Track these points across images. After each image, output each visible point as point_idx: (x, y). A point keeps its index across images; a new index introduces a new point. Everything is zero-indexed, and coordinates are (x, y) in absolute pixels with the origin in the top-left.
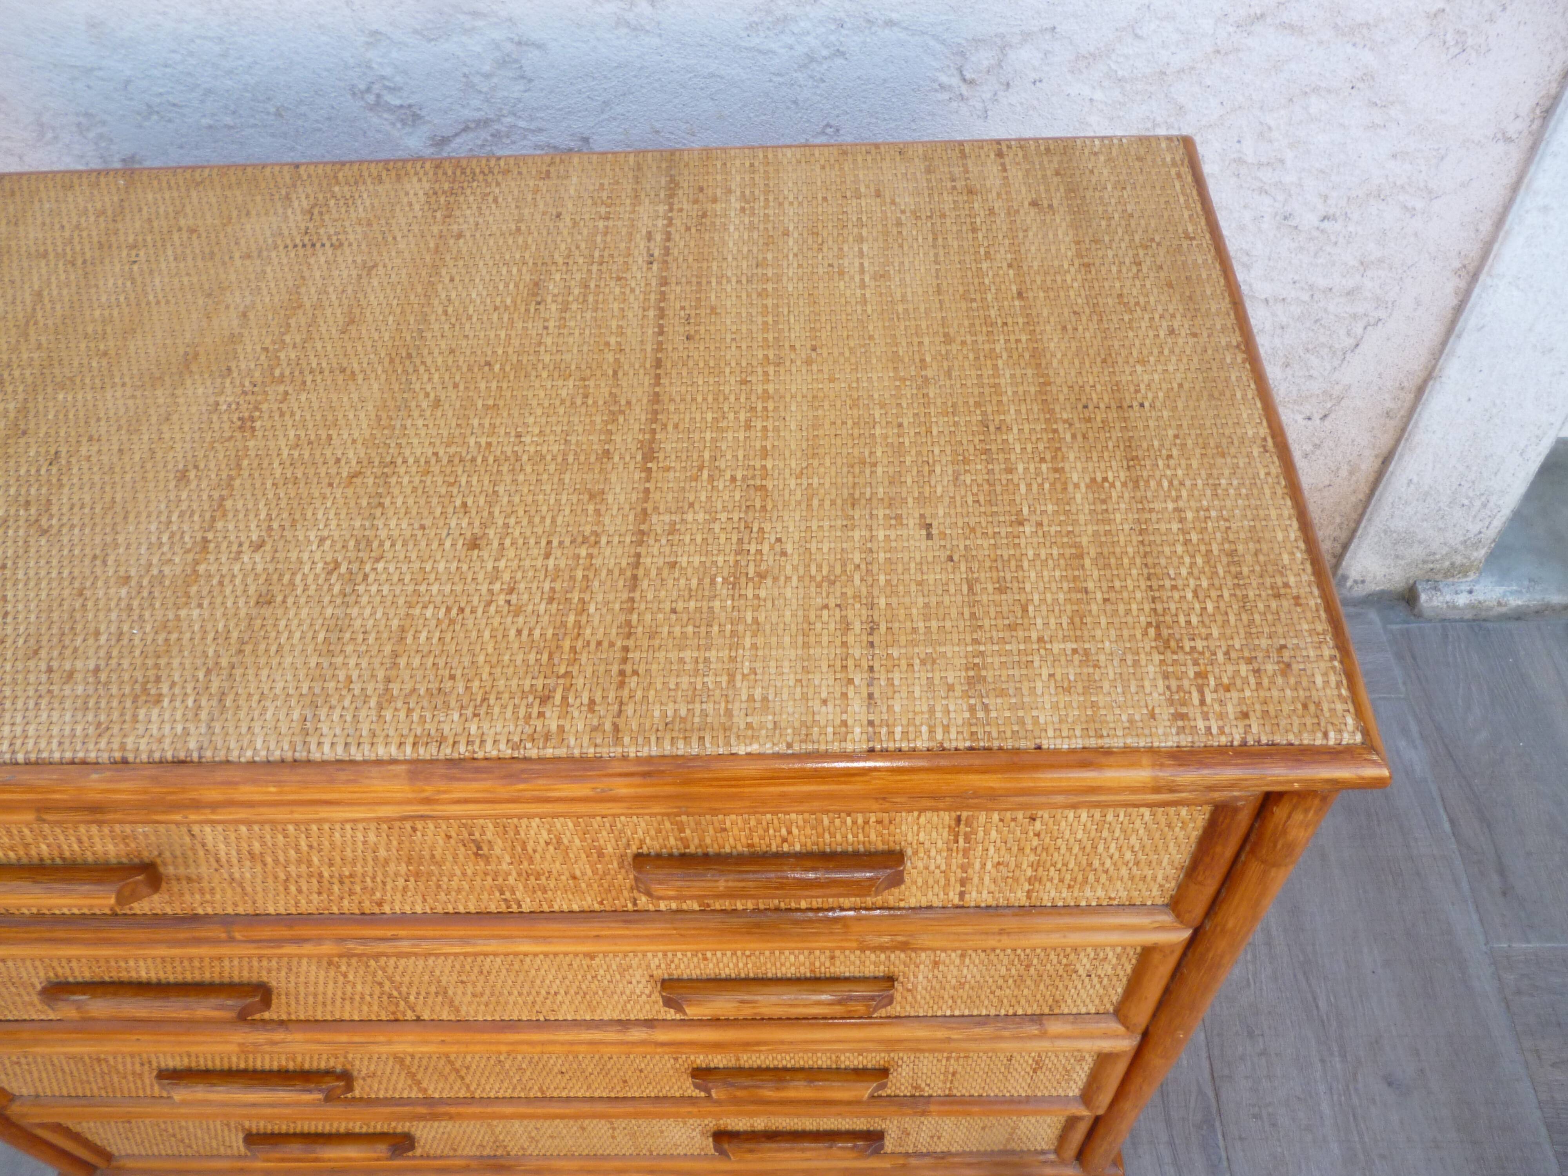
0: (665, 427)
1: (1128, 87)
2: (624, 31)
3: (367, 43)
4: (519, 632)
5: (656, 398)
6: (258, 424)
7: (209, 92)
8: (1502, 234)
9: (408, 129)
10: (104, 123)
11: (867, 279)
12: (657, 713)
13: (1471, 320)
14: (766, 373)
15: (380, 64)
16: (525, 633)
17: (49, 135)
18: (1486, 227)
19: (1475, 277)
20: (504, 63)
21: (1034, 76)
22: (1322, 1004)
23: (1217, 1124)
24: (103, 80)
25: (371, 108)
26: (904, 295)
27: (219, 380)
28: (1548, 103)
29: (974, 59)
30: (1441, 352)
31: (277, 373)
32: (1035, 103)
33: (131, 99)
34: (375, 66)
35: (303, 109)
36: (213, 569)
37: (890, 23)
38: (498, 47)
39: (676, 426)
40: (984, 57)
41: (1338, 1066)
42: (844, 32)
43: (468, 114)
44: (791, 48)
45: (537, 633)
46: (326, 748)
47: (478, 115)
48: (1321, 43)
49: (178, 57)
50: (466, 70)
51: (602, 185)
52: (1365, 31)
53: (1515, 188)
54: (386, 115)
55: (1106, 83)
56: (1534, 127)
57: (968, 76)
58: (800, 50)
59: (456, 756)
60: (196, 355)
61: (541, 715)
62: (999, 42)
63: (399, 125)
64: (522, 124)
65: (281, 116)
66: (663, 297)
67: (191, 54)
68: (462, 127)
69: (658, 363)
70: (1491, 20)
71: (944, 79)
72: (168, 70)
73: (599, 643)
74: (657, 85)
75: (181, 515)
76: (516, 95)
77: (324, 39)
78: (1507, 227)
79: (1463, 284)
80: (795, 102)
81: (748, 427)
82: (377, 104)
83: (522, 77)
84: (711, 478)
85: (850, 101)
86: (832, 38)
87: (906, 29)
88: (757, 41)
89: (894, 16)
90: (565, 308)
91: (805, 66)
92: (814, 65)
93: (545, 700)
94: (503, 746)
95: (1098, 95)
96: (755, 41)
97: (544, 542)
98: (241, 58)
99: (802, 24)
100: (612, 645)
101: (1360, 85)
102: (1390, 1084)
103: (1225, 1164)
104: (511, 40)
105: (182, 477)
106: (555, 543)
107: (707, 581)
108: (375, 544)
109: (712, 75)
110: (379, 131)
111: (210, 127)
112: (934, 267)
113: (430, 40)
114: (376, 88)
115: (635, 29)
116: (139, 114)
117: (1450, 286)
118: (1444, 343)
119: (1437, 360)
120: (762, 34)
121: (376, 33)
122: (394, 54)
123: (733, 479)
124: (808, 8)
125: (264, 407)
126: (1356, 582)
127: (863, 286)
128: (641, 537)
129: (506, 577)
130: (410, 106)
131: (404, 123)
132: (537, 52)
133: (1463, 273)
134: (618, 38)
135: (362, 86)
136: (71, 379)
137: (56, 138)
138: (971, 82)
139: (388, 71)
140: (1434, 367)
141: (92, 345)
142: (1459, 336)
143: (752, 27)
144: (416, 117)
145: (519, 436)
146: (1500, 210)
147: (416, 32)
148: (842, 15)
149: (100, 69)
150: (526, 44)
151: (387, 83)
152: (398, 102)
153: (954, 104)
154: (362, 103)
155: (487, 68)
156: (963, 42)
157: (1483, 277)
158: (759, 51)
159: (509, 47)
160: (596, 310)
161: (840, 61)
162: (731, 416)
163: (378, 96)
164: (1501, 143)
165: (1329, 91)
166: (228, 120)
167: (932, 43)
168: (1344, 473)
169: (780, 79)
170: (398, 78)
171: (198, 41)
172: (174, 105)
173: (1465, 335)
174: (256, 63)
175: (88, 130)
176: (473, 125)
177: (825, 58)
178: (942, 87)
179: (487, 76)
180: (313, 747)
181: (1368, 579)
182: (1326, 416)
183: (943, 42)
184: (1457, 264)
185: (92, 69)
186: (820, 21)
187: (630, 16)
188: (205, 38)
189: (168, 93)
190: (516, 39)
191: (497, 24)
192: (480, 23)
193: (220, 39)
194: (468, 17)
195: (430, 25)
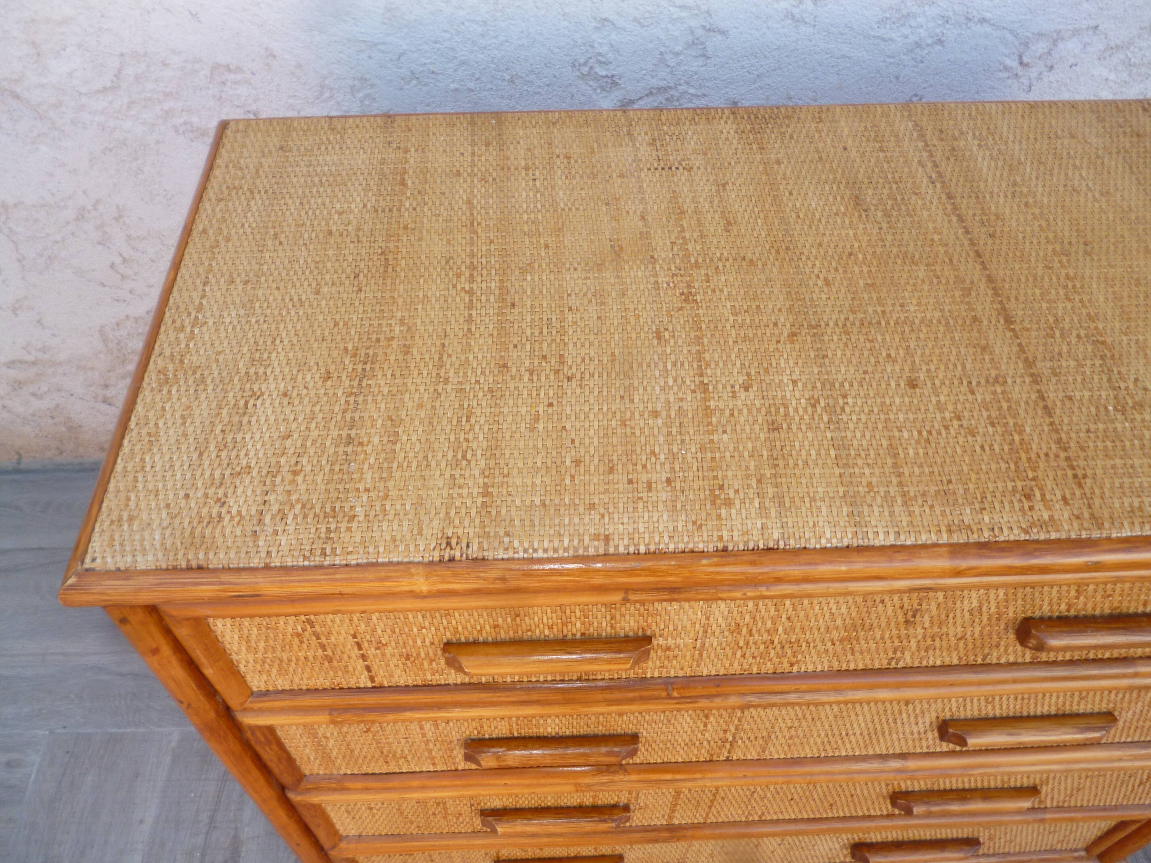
0: (1009, 299)
1: (1135, 70)
2: (789, 22)
3: (596, 28)
4: (982, 447)
5: (990, 279)
6: (698, 298)
7: (463, 63)
9: (604, 94)
10: (373, 86)
11: (1097, 195)
12: (1117, 505)
14: (1060, 262)
15: (600, 44)
16: (987, 448)
17: (327, 95)
20: (691, 45)
21: (1072, 61)
24: (383, 52)
25: (583, 77)
26: (1129, 207)
27: (650, 266)
29: (1033, 48)
31: (693, 260)
32: (1068, 81)
33: (401, 68)
34: (596, 45)
35: (532, 77)
36: (721, 404)
37: (983, 21)
38: (692, 32)
39: (1017, 299)
40: (1040, 47)
42: (948, 26)
43: (655, 82)
44: (906, 37)
45: (997, 448)
46: (881, 536)
47: (662, 84)
49: (447, 36)
50: (663, 49)
51: (865, 127)
54: (591, 83)
55: (1120, 68)
57: (1026, 60)
58: (913, 38)
59: (982, 540)
60: (621, 248)
61: (1031, 508)
62: (1055, 36)
63: (599, 91)
64: (692, 91)
65: (513, 82)
66: (955, 208)
67: (458, 33)
68: (648, 92)
69: (978, 254)
71: (1008, 62)
72: (437, 46)
73: (1047, 455)
74: (801, 63)
75: (674, 364)
76: (694, 69)
77: (565, 24)
80: (897, 78)
81: (1069, 299)
82: (589, 74)
83: (703, 55)
84: (1062, 335)
85: (937, 77)
86: (938, 31)
87: (993, 25)
88: (883, 31)
89: (988, 15)
90: (887, 214)
91: (912, 51)
92: (918, 50)
93: (1028, 497)
94: (1016, 531)
95: (1112, 76)
96: (881, 32)
97: (965, 383)
98: (496, 37)
99: (919, 20)
100: (1057, 456)
104: (704, 27)
105: (659, 336)
106: (974, 383)
107: (1102, 409)
108: (837, 385)
109: (843, 56)
110: (584, 95)
111: (456, 90)
112: (1141, 188)
113: (643, 27)
114: (592, 62)
115: (798, 21)
116: (403, 79)
120: (888, 26)
121: (605, 20)
122: (613, 36)
123: (1079, 336)
124: (927, 8)
125: (696, 285)
127: (1095, 200)
128: (1036, 379)
129: (950, 407)
130: (613, 76)
131: (603, 88)
132: (719, 37)
134: (783, 27)
135: (582, 61)
136: (529, 264)
137: (331, 97)
138: (1027, 65)
139: (605, 49)
141: (534, 240)
143: (883, 22)
144: (615, 84)
145: (902, 306)
147: (635, 20)
148: (951, 14)
149: (384, 43)
150: (714, 31)
151: (600, 58)
152: (604, 73)
153: (1010, 81)
154: (578, 74)
155: (678, 48)
156: (1030, 35)
158: (884, 40)
159: (700, 32)
160: (911, 216)
161: (938, 48)
162: (1053, 292)
163: (591, 68)
166: (471, 85)
167: (1008, 35)
169: (891, 60)
170: (610, 55)
171: (467, 24)
172: (433, 72)
174: (507, 41)
175: (358, 91)
176: (654, 91)
177: (928, 45)
178: (1006, 68)
179: (677, 54)
180: (871, 536)
183: (1016, 36)
185: (376, 45)
186: (933, 18)
187: (796, 11)
188: (473, 21)
189: (431, 63)
190: (708, 26)
191: (697, 15)
192: (684, 14)
193: (485, 22)
194: (677, 10)
195: (647, 15)
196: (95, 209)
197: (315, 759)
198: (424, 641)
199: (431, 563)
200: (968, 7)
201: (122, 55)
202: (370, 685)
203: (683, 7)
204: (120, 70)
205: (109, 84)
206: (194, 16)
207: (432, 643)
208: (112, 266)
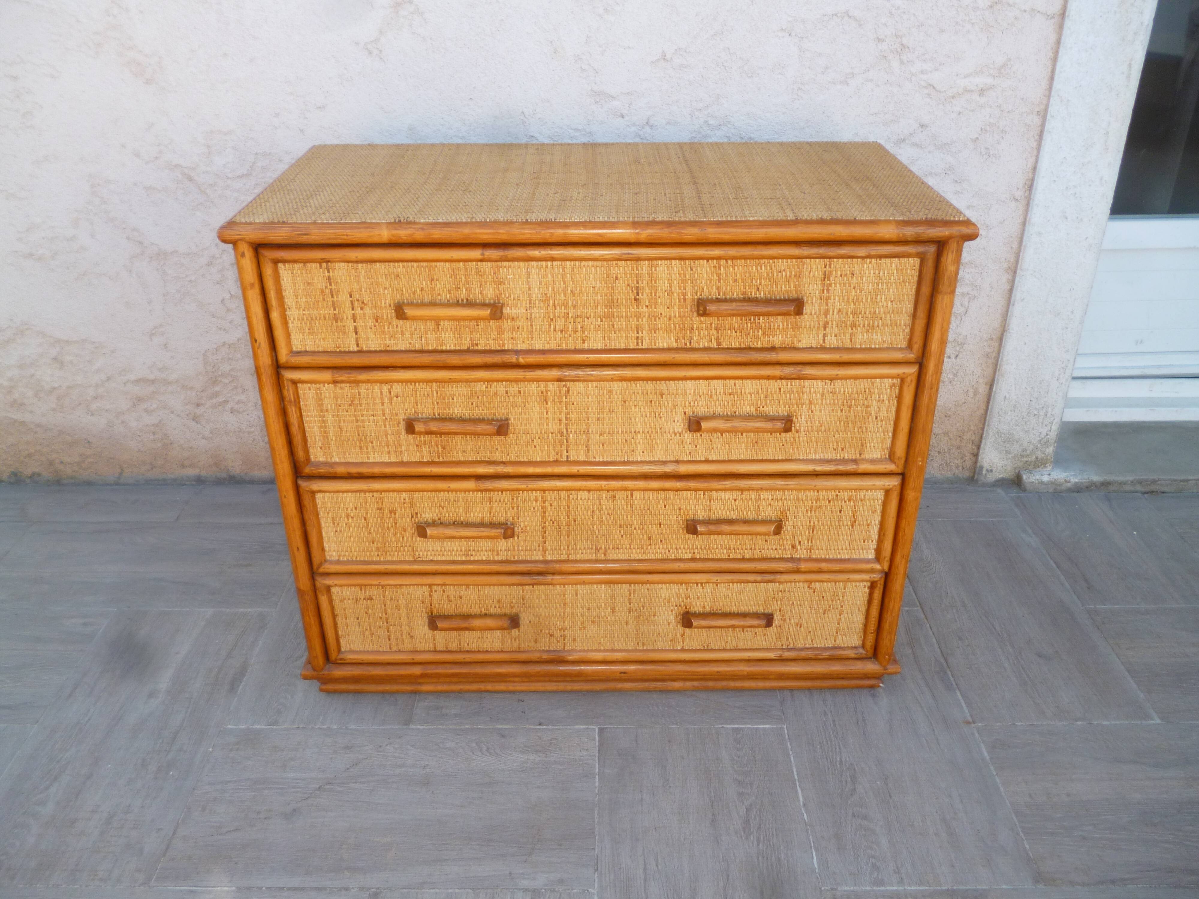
0: (699, 179)
4: (662, 204)
5: (693, 176)
8: (1022, 248)
13: (1017, 295)
14: (733, 173)
16: (664, 205)
18: (1015, 245)
19: (1015, 272)
22: (998, 628)
23: (948, 672)
26: (780, 163)
27: (521, 172)
28: (1030, 183)
30: (1007, 315)
31: (543, 171)
36: (540, 196)
39: (703, 179)
41: (1011, 650)
45: (669, 204)
48: (930, 152)
52: (947, 147)
53: (1024, 224)
56: (1026, 194)
60: (508, 169)
66: (687, 162)
69: (691, 171)
70: (998, 143)
73: (692, 206)
75: (522, 189)
78: (1024, 243)
79: (1010, 277)
81: (730, 180)
84: (720, 186)
90: (650, 163)
94: (666, 219)
97: (663, 194)
100: (697, 206)
101: (948, 172)
102: (1040, 656)
103: (955, 686)
105: (517, 185)
106: (668, 194)
107: (727, 198)
108: (600, 194)
112: (790, 159)
117: (1005, 278)
118: (1007, 311)
119: (1005, 320)
121: (532, 136)
123: (728, 186)
124: (716, 132)
125: (542, 176)
126: (987, 470)
127: (763, 162)
128: (699, 193)
133: (1010, 272)
136: (460, 172)
140: (1005, 325)
141: (465, 168)
142: (1013, 305)
145: (643, 180)
146: (1019, 236)
148: (730, 135)
157: (1018, 271)
162: (723, 178)
164: (1013, 202)
165: (936, 175)
168: (971, 394)
173: (1016, 303)
181: (994, 469)
182: (957, 356)
184: (1005, 266)
187: (641, 133)
191: (585, 135)
192: (577, 134)
193: (464, 137)
194: (573, 131)
195: (556, 134)
196: (221, 258)
197: (320, 440)
198: (385, 303)
199: (390, 223)
200: (740, 131)
201: (257, 154)
202: (356, 349)
203: (577, 130)
204: (254, 163)
205: (245, 172)
206: (302, 131)
207: (390, 306)
208: (223, 301)
